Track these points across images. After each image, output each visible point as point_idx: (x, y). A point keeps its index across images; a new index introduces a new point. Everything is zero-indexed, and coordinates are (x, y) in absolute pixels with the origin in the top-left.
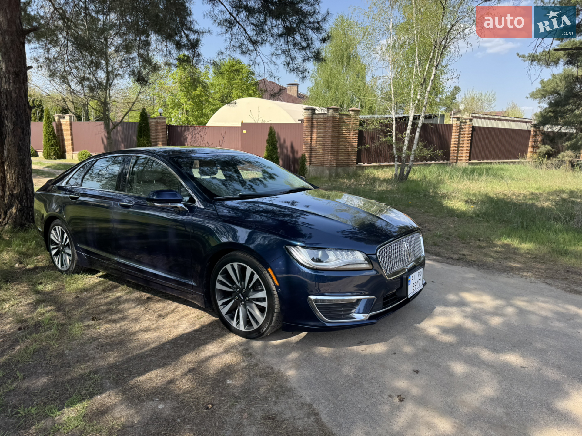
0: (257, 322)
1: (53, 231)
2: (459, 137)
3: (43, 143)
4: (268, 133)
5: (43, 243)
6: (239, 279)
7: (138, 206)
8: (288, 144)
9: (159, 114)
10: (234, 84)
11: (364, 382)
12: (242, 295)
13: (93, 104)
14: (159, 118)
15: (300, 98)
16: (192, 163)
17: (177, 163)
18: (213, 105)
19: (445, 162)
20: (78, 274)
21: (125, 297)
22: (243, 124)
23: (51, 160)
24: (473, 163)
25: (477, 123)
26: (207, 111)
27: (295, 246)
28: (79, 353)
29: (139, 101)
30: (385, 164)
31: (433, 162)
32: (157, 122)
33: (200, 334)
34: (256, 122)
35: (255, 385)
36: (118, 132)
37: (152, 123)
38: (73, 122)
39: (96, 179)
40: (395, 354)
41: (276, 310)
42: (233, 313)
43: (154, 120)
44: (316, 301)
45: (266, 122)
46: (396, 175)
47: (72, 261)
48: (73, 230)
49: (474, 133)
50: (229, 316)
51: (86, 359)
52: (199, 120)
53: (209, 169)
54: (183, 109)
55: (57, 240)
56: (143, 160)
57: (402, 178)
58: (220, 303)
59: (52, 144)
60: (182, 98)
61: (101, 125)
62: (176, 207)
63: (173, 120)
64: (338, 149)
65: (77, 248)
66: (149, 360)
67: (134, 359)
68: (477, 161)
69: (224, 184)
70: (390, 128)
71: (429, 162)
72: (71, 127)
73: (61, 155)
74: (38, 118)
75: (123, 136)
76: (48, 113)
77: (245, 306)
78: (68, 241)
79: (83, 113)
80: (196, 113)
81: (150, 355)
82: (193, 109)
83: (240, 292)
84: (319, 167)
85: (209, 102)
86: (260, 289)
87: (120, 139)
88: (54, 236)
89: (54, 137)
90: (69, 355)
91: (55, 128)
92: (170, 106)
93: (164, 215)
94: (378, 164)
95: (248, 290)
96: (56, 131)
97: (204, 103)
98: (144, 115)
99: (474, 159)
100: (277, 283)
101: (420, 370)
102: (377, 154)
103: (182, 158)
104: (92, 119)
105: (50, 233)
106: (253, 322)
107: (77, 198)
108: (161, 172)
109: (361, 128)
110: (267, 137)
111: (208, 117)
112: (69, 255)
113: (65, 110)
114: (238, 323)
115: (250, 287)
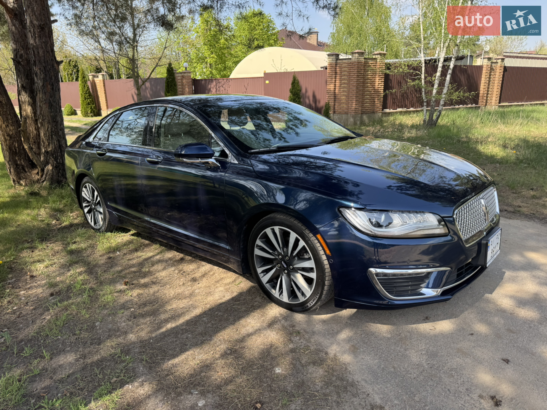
0: (303, 294)
1: (84, 189)
2: (490, 78)
3: (81, 102)
4: (291, 82)
5: (76, 200)
6: (281, 246)
7: (167, 162)
8: (310, 94)
9: (184, 69)
10: (255, 35)
11: (443, 376)
12: (285, 262)
13: (123, 61)
14: (185, 73)
15: (320, 46)
16: (220, 113)
17: (205, 112)
18: (235, 57)
19: (474, 105)
20: (111, 232)
21: (158, 257)
22: (265, 74)
23: (88, 118)
24: (503, 106)
25: (510, 63)
26: (229, 64)
27: (349, 207)
28: (110, 326)
29: (165, 57)
30: (412, 109)
31: (461, 106)
32: (183, 77)
33: (238, 305)
34: (279, 71)
35: (309, 375)
36: (146, 88)
37: (178, 77)
38: (105, 80)
39: (125, 134)
40: (472, 334)
41: (327, 283)
42: (275, 281)
43: (180, 75)
44: (377, 274)
45: (289, 70)
46: (424, 121)
47: (104, 220)
48: (101, 187)
49: (506, 73)
50: (270, 285)
51: (118, 334)
52: (222, 73)
53: (237, 119)
54: (206, 63)
55: (89, 198)
56: (170, 112)
57: (431, 123)
58: (259, 270)
59: (88, 103)
60: (205, 51)
61: (131, 82)
62: (207, 163)
63: (197, 74)
64: (363, 95)
65: (108, 206)
66: (185, 337)
67: (169, 335)
68: (507, 104)
69: (253, 134)
70: (419, 71)
71: (457, 107)
72: (104, 86)
73: (97, 112)
74: (75, 78)
75: (151, 93)
76: (83, 73)
77: (289, 275)
78: (99, 199)
79: (114, 71)
80: (220, 65)
81: (187, 331)
82: (216, 62)
83: (283, 259)
84: (343, 115)
85: (231, 54)
86: (306, 257)
87: (149, 95)
88: (85, 194)
89: (89, 95)
90: (100, 329)
91: (90, 87)
92: (194, 61)
93: (193, 171)
94: (405, 109)
95: (292, 257)
96: (91, 90)
97: (226, 55)
98: (170, 71)
99: (505, 102)
100: (328, 252)
101: (509, 358)
102: (404, 98)
103: (210, 107)
104: (123, 76)
105: (82, 191)
106: (299, 294)
107: (104, 154)
108: (189, 124)
109: (388, 72)
110: (290, 87)
111: (231, 70)
112: (101, 213)
113: (97, 69)
114: (281, 293)
115: (294, 254)
